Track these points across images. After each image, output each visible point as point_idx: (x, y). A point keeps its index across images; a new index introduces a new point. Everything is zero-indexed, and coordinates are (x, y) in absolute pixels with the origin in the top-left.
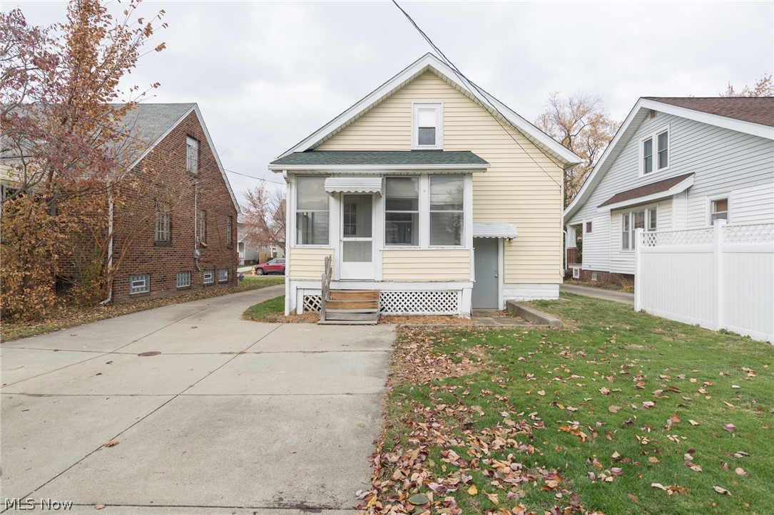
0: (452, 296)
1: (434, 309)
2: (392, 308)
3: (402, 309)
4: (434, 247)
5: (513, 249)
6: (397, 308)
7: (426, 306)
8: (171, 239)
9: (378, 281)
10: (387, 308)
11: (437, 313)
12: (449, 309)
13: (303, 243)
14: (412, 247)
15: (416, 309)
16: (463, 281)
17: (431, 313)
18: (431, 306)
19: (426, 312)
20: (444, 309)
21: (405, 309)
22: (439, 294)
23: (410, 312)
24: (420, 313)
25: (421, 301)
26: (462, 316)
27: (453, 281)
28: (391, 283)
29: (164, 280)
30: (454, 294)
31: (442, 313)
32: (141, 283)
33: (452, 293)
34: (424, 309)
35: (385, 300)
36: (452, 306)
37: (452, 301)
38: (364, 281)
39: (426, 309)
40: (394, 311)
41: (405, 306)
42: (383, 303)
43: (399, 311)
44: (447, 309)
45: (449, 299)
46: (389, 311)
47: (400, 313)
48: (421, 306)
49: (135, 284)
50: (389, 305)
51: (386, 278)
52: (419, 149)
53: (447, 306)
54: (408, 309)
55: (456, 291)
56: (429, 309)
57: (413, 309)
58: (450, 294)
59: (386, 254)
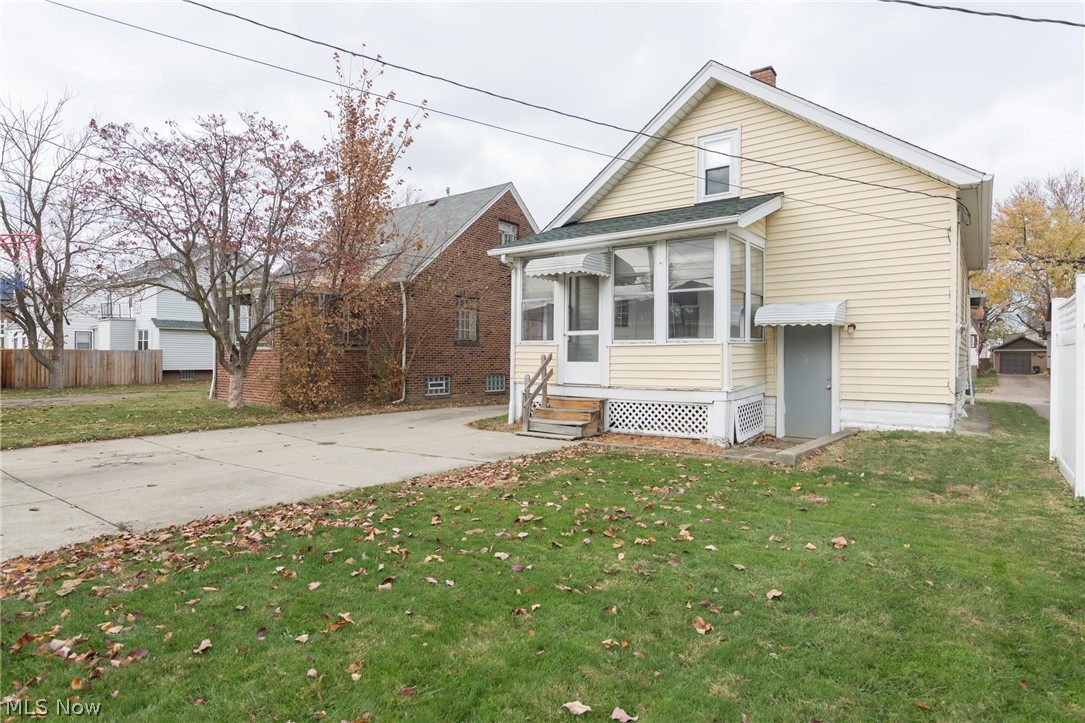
0: (701, 412)
1: (676, 428)
2: (624, 424)
3: (636, 425)
4: (674, 341)
5: (855, 342)
6: (630, 425)
7: (666, 424)
8: (478, 338)
9: (605, 387)
10: (617, 423)
11: (680, 434)
12: (697, 430)
13: (548, 339)
14: (647, 342)
15: (652, 427)
16: (712, 390)
17: (672, 433)
18: (673, 424)
19: (666, 433)
20: (690, 429)
21: (640, 427)
22: (683, 407)
23: (645, 431)
24: (658, 432)
25: (659, 416)
26: (712, 442)
27: (698, 390)
28: (620, 390)
29: (468, 382)
30: (704, 409)
31: (686, 435)
32: (441, 385)
33: (701, 408)
34: (662, 427)
35: (615, 413)
36: (700, 427)
37: (700, 419)
38: (588, 386)
39: (666, 428)
40: (626, 428)
41: (640, 422)
42: (613, 416)
43: (632, 428)
44: (693, 430)
45: (697, 416)
46: (620, 427)
47: (632, 431)
48: (659, 423)
49: (432, 385)
50: (621, 420)
51: (614, 382)
52: (706, 201)
53: (693, 426)
54: (643, 426)
55: (706, 404)
56: (669, 428)
57: (649, 426)
58: (697, 408)
59: (614, 352)
